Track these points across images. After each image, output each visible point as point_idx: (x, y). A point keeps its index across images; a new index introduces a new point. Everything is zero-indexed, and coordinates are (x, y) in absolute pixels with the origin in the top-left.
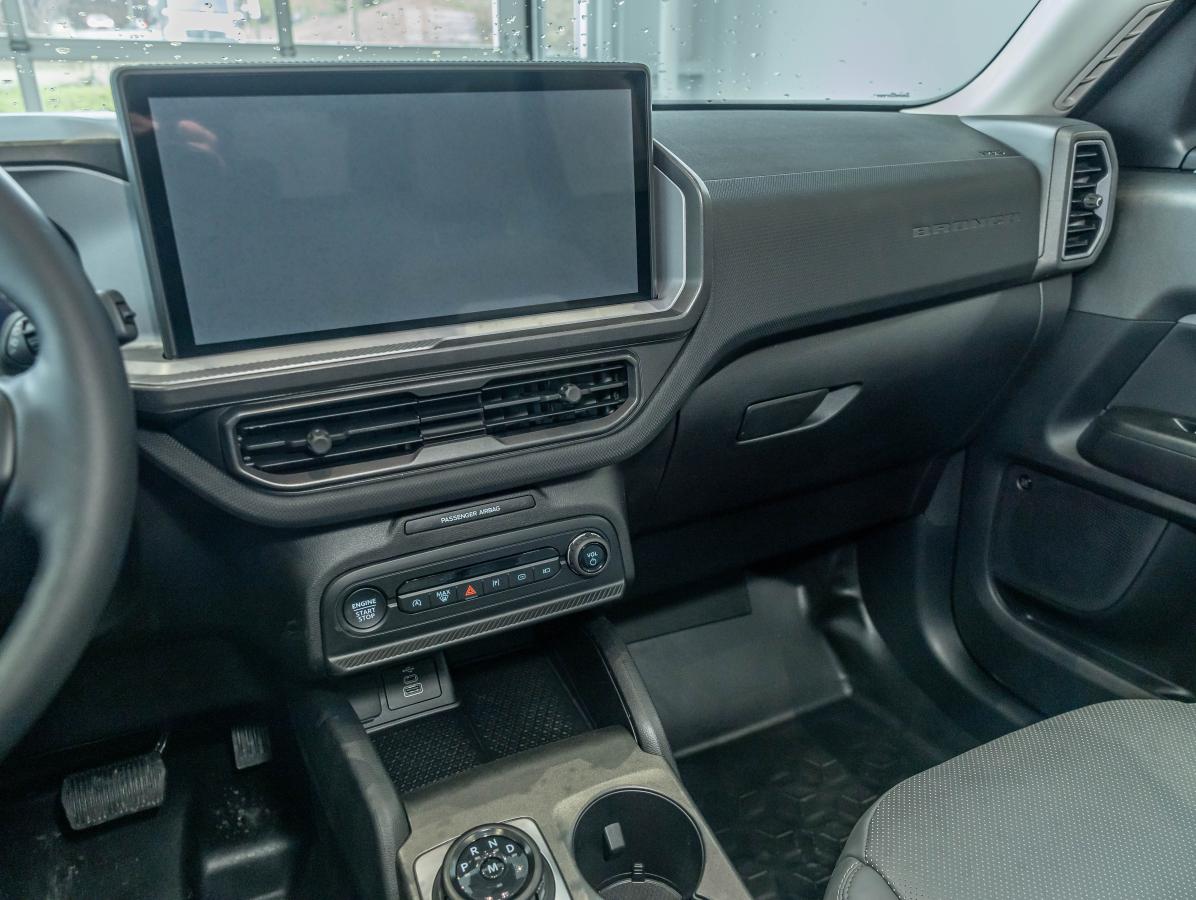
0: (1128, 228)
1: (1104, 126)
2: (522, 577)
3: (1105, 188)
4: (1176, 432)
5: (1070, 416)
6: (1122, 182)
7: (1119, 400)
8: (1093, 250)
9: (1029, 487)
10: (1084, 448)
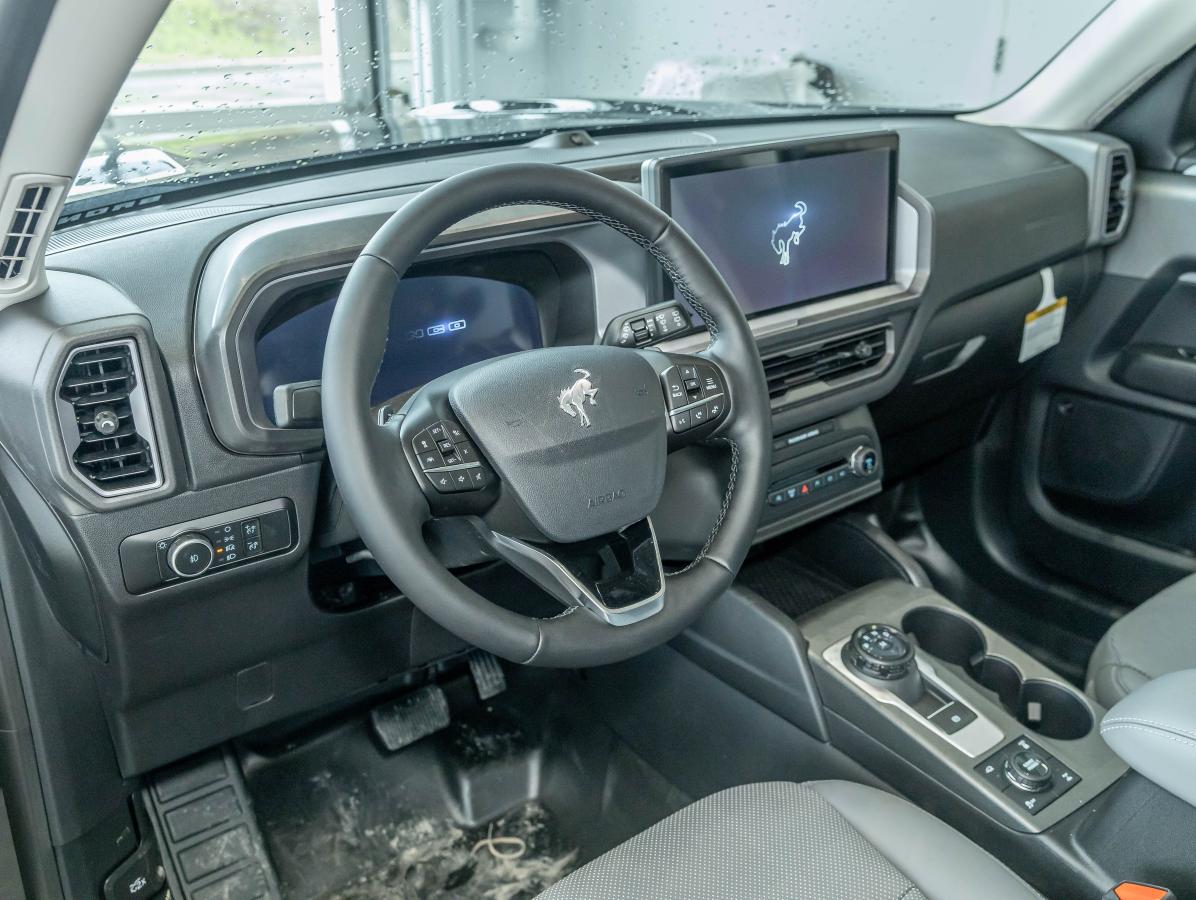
0: (1141, 213)
1: (1125, 139)
2: (830, 479)
3: (1126, 184)
4: (1180, 357)
5: (1101, 352)
6: (1137, 179)
7: (1137, 337)
8: (1120, 229)
9: (1070, 411)
10: (1116, 376)
